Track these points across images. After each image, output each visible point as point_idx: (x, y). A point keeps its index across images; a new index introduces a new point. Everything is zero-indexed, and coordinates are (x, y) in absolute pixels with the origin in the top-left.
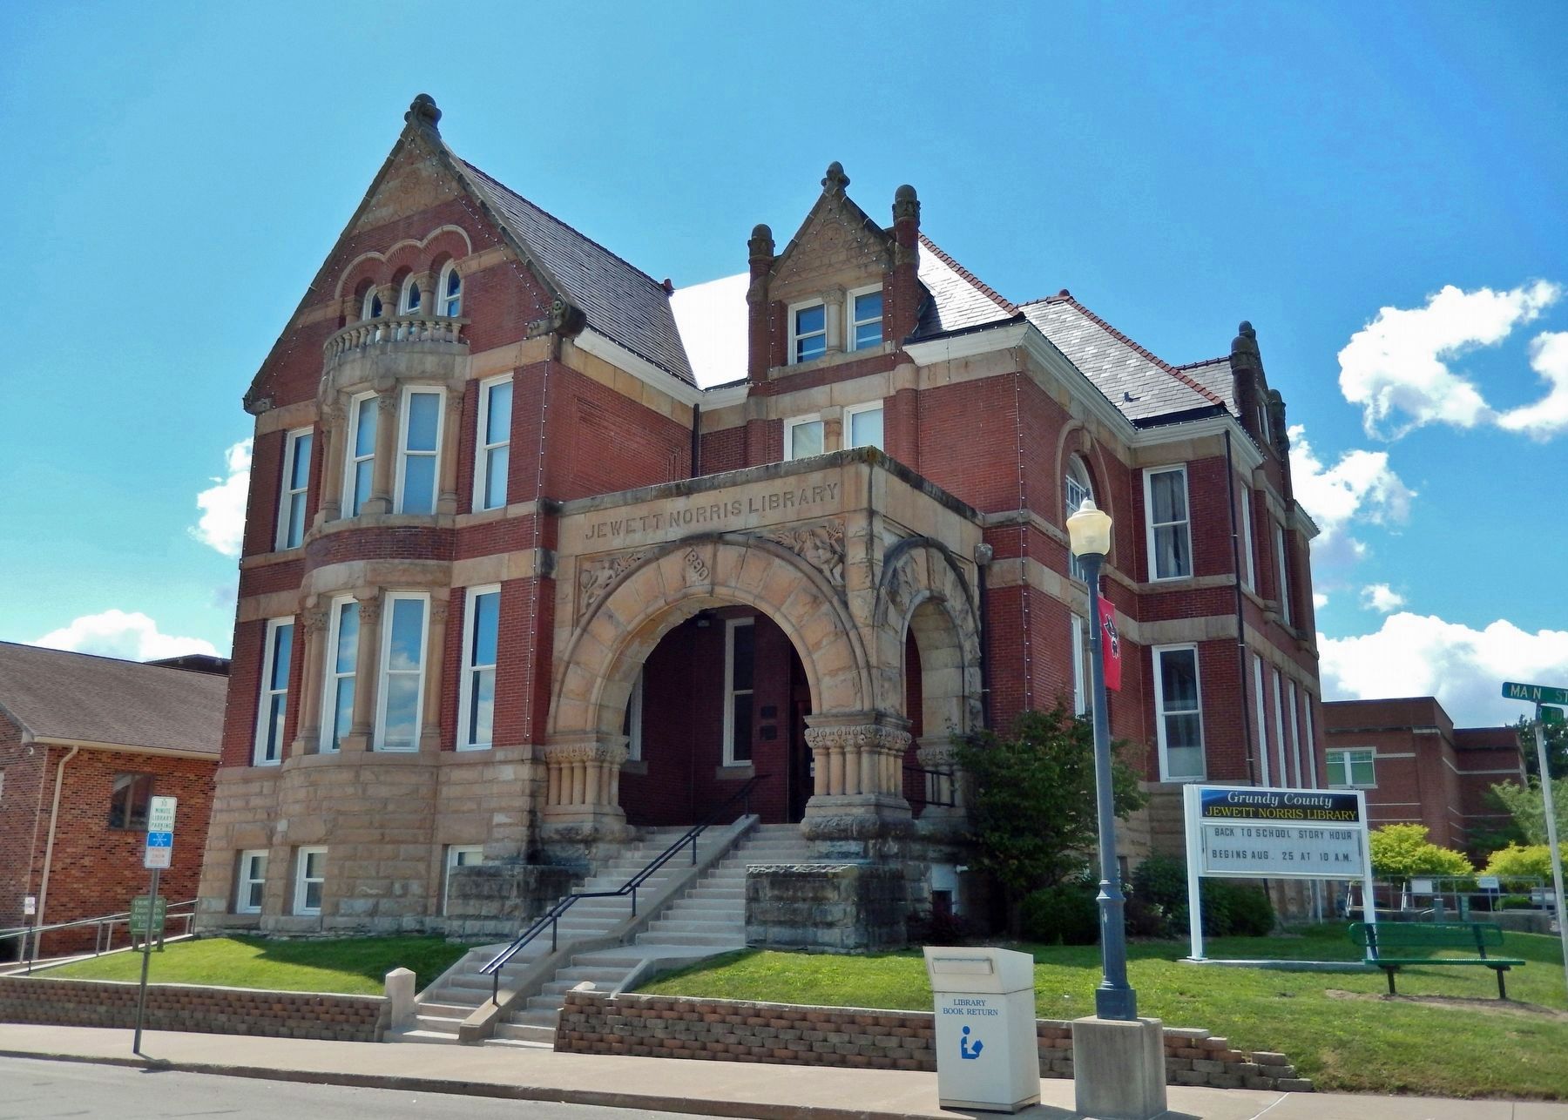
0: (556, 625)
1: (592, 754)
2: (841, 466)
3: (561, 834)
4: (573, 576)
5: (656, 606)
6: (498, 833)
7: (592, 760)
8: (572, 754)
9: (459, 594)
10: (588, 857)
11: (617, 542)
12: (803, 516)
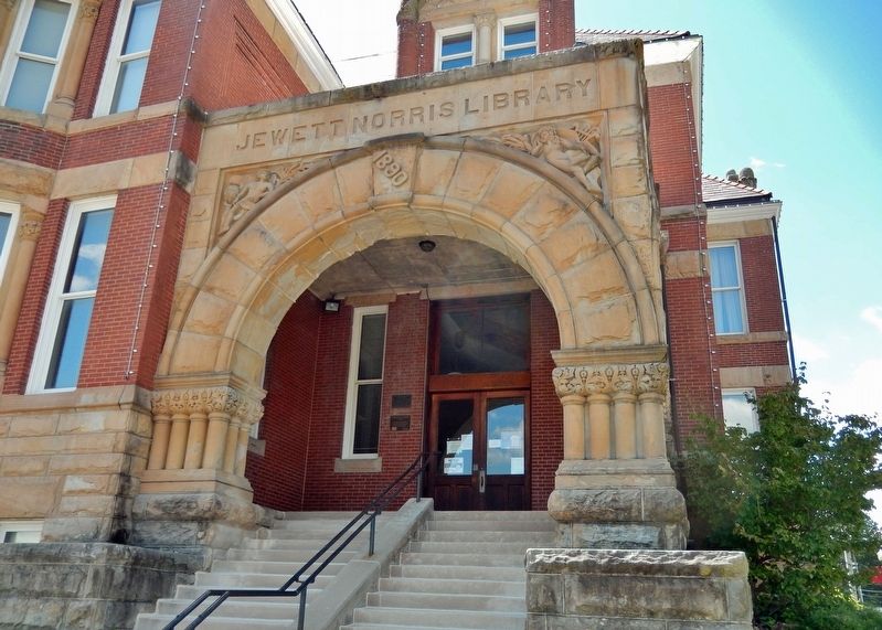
0: (186, 246)
1: (221, 402)
2: (596, 60)
3: (164, 509)
4: (214, 191)
5: (329, 219)
6: (68, 504)
7: (219, 410)
8: (191, 402)
9: (60, 208)
10: (202, 542)
11: (279, 152)
12: (541, 116)
